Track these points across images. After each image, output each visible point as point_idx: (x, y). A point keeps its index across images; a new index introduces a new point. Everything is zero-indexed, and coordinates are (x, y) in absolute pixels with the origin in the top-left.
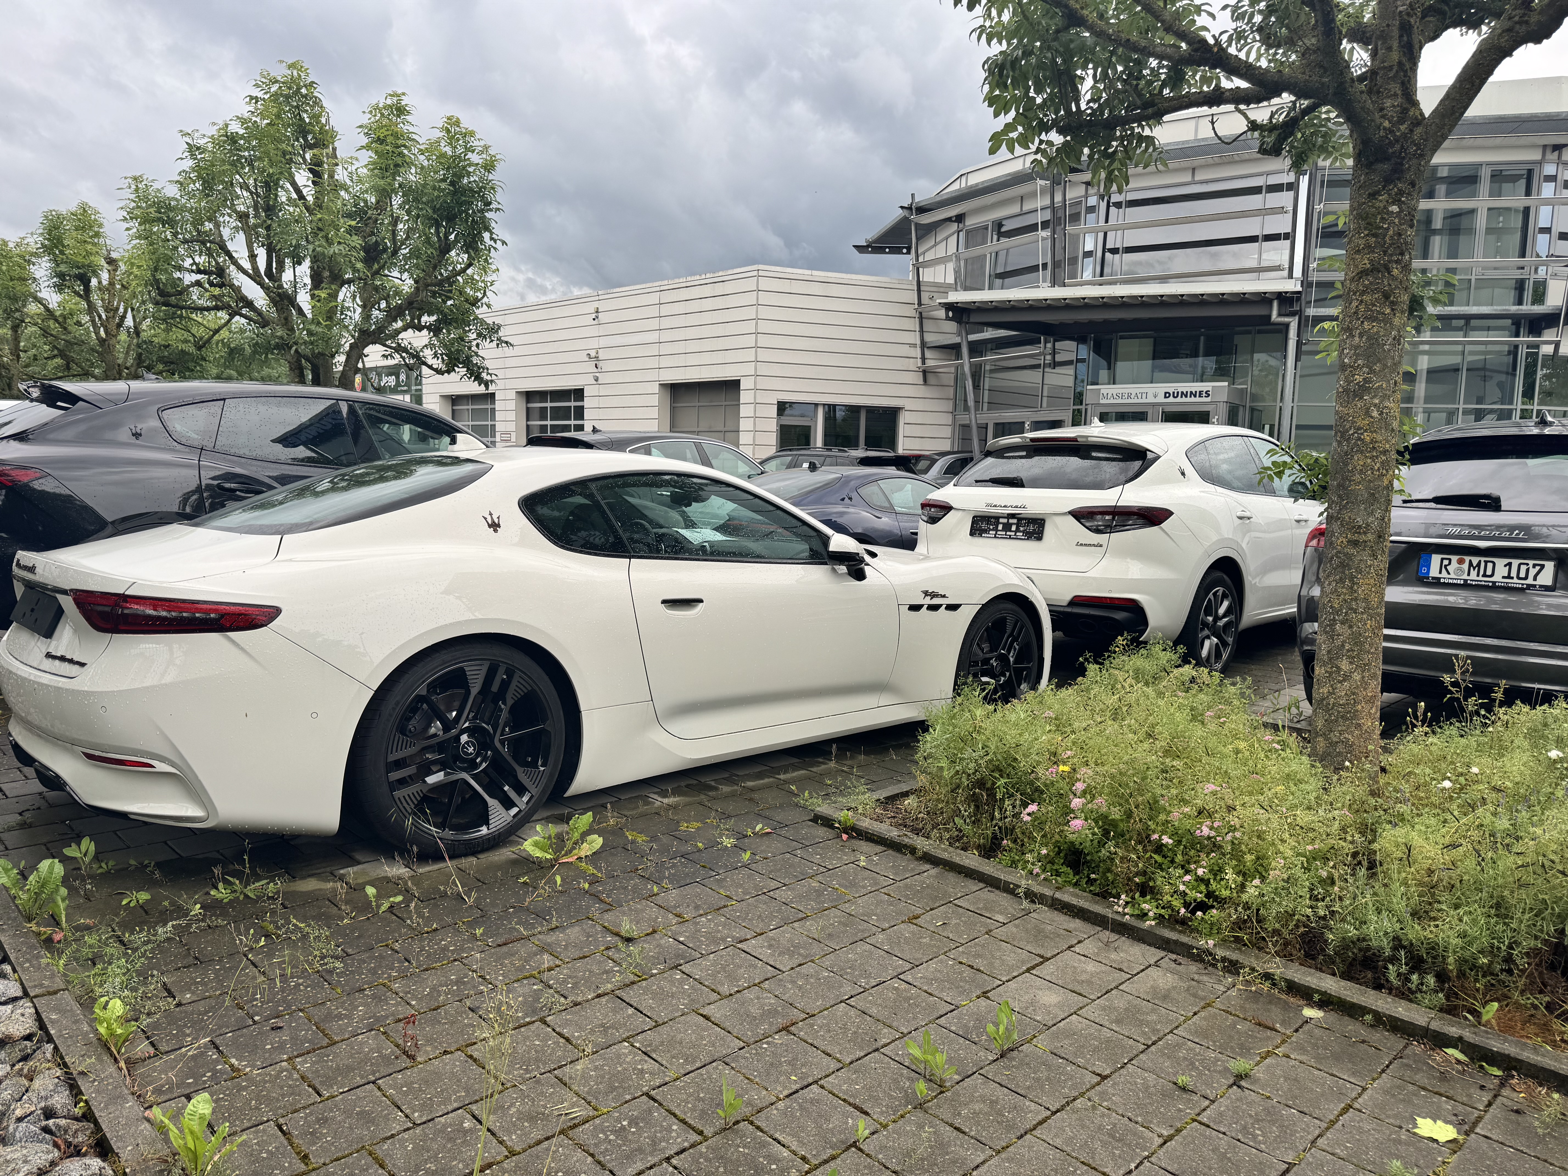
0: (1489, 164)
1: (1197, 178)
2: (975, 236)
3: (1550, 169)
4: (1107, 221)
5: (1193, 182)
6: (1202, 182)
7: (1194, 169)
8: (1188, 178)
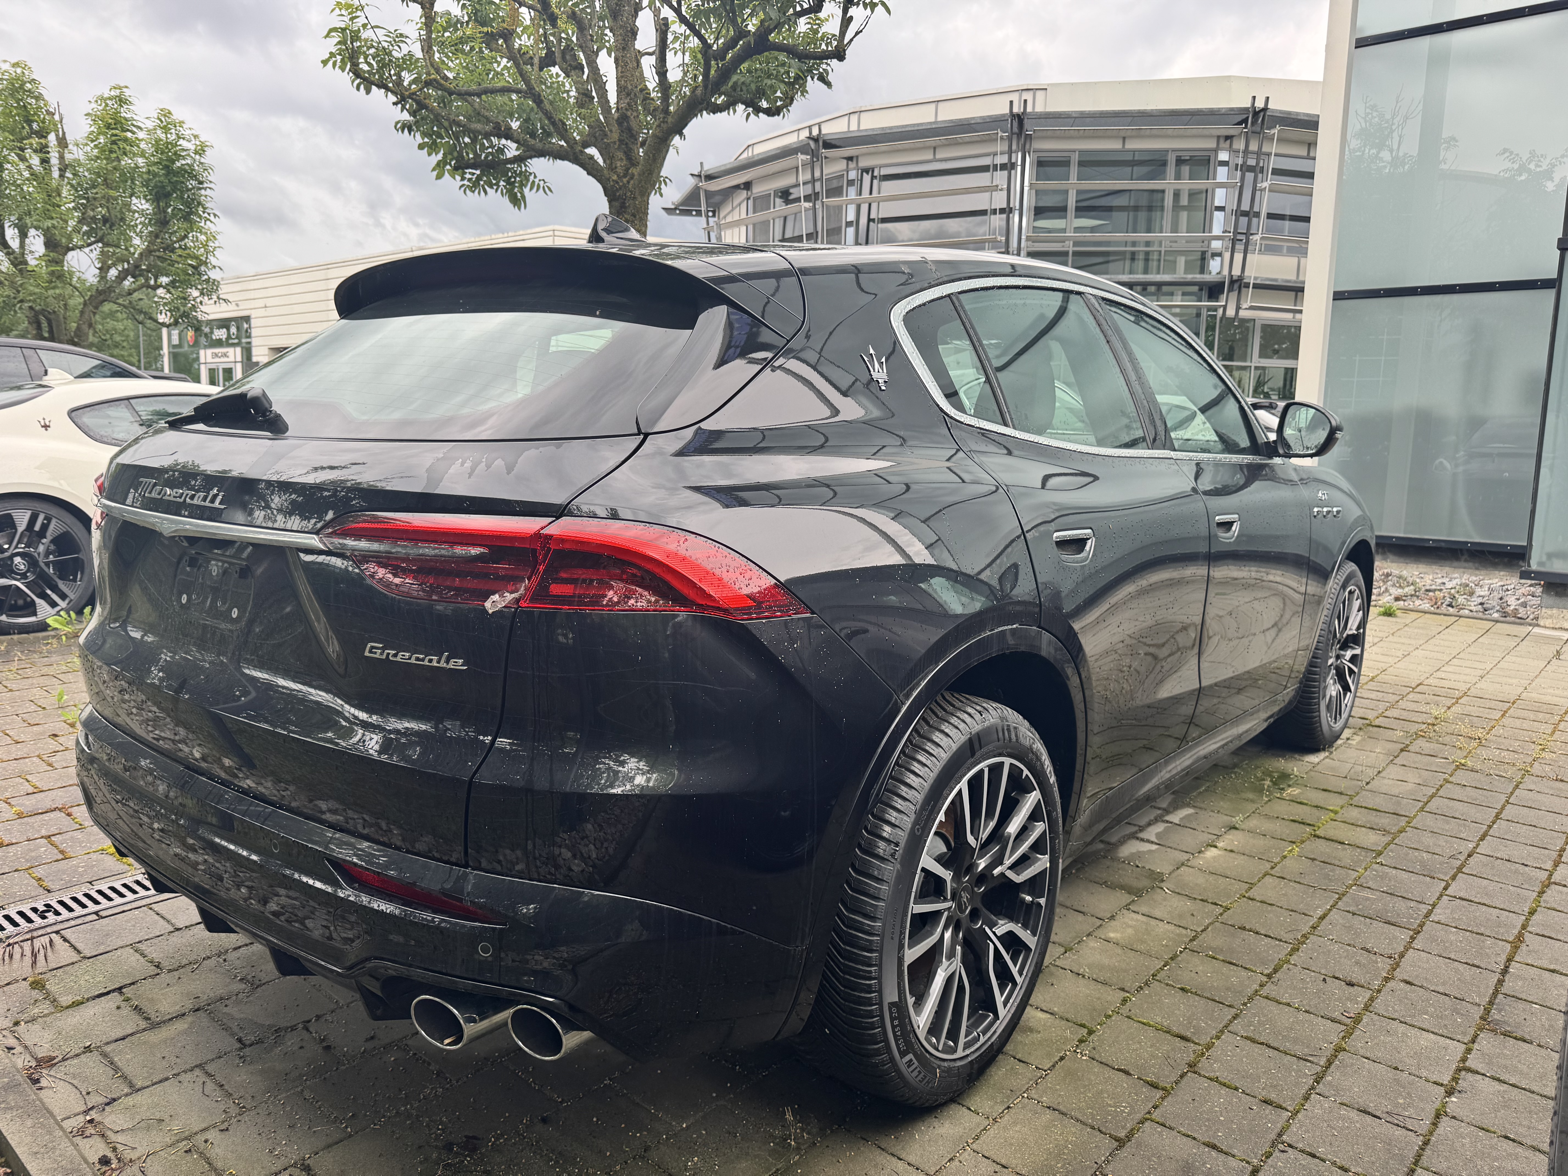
0: (1174, 150)
1: (938, 156)
2: (761, 203)
3: (1223, 156)
4: (871, 193)
5: (935, 160)
6: (941, 160)
7: (935, 148)
8: (930, 156)
